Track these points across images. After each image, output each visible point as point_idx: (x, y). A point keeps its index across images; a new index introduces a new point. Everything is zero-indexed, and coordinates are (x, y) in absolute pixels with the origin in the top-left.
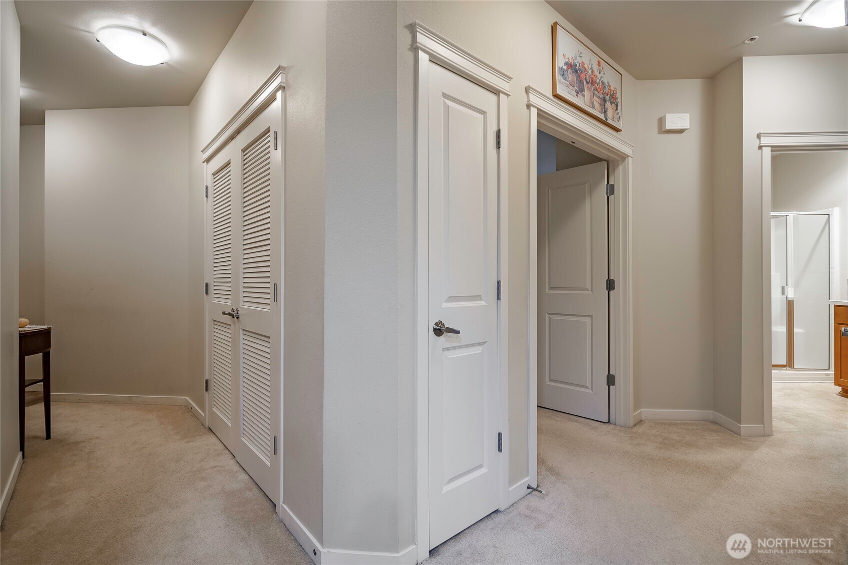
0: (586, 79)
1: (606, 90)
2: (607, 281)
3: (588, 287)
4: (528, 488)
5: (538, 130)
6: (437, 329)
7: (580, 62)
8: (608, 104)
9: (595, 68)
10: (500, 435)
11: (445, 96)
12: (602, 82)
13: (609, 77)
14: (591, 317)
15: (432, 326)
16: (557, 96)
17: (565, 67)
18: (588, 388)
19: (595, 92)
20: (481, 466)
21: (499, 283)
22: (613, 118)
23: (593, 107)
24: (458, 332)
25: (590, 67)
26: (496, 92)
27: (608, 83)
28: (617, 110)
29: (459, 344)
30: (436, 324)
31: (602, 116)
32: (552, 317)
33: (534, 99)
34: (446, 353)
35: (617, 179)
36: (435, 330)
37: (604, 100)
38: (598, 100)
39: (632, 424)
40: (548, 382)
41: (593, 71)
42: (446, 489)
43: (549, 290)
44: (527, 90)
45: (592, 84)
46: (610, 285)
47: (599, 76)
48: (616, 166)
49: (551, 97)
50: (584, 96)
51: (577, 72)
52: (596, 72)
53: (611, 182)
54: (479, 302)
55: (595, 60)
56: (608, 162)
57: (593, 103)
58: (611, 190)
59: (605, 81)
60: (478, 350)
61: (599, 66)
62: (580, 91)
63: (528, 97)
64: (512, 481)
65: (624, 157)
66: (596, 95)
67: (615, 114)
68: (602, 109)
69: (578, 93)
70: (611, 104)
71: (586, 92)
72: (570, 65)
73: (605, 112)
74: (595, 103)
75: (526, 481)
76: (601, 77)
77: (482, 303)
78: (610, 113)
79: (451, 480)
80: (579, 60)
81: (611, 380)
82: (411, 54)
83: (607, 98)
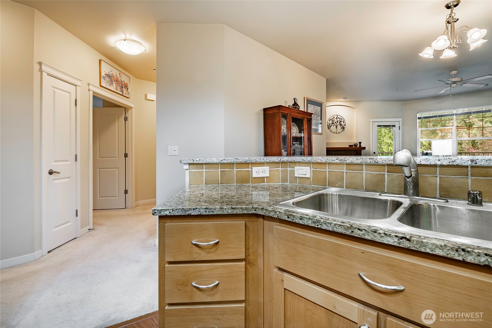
0: (114, 80)
1: (123, 83)
2: (125, 154)
3: (117, 156)
4: (89, 230)
5: (93, 96)
6: (50, 172)
7: (111, 74)
8: (124, 89)
9: (118, 75)
10: (77, 211)
11: (53, 87)
12: (121, 81)
13: (124, 79)
14: (118, 168)
15: (48, 171)
16: (101, 86)
17: (105, 76)
18: (117, 197)
19: (118, 84)
20: (68, 222)
21: (76, 155)
22: (126, 94)
23: (117, 90)
24: (59, 173)
25: (116, 75)
26: (76, 86)
27: (124, 81)
28: (128, 90)
29: (59, 178)
30: (49, 170)
31: (121, 93)
32: (101, 170)
33: (91, 88)
34: (53, 181)
35: (129, 115)
36: (49, 173)
37: (122, 87)
38: (119, 87)
39: (134, 207)
40: (98, 198)
41: (117, 77)
42: (54, 230)
43: (99, 158)
44: (88, 84)
45: (117, 81)
46: (126, 155)
47: (120, 78)
48: (128, 110)
49: (99, 87)
50: (113, 86)
51: (110, 77)
52: (119, 77)
53: (126, 116)
54: (68, 162)
55: (118, 72)
56: (125, 108)
57: (117, 89)
58: (126, 119)
59: (122, 80)
60: (68, 180)
61: (120, 75)
62: (111, 84)
63: (89, 87)
64: (82, 228)
65: (131, 108)
66: (118, 86)
67: (127, 92)
68: (121, 90)
69: (110, 85)
70: (125, 88)
71: (114, 85)
72: (107, 75)
73: (122, 91)
74: (118, 88)
75: (88, 227)
76: (121, 79)
77: (69, 163)
78: (125, 92)
79: (56, 227)
80: (111, 73)
81: (126, 192)
82: (39, 73)
83: (123, 86)
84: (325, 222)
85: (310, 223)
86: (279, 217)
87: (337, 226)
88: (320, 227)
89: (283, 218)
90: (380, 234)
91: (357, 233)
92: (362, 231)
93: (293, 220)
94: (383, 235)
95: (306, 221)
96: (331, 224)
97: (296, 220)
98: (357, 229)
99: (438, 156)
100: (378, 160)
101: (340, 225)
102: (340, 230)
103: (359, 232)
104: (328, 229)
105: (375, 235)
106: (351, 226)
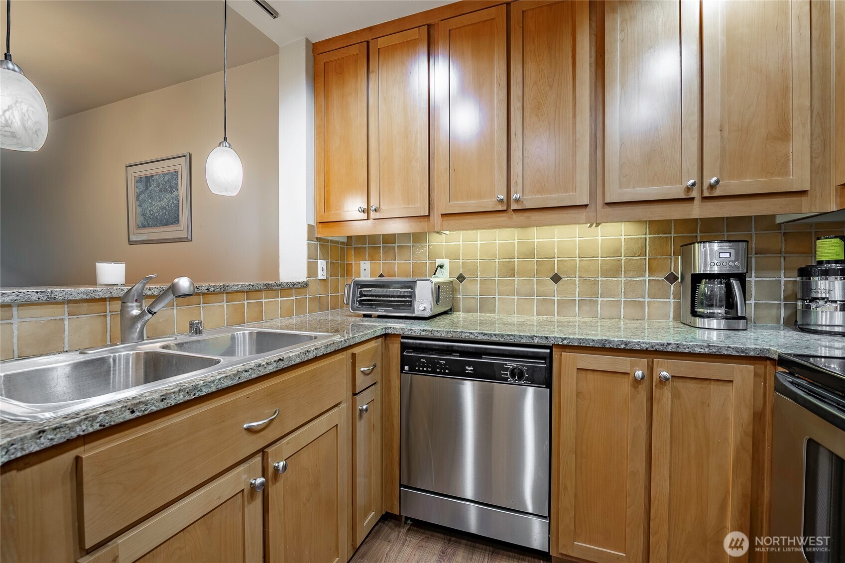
84: (205, 384)
85: (182, 398)
86: (104, 426)
87: (222, 381)
88: (199, 395)
89: (117, 421)
90: (264, 365)
91: (245, 377)
92: (248, 371)
93: (146, 410)
94: (266, 366)
95: (174, 397)
96: (213, 382)
97: (153, 407)
98: (244, 372)
99: (115, 285)
100: (56, 293)
101: (226, 377)
102: (226, 384)
103: (247, 374)
104: (210, 391)
105: (260, 369)
106: (238, 371)
